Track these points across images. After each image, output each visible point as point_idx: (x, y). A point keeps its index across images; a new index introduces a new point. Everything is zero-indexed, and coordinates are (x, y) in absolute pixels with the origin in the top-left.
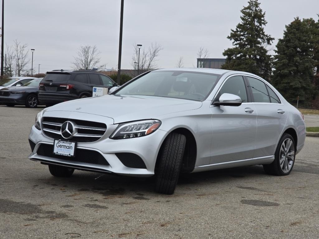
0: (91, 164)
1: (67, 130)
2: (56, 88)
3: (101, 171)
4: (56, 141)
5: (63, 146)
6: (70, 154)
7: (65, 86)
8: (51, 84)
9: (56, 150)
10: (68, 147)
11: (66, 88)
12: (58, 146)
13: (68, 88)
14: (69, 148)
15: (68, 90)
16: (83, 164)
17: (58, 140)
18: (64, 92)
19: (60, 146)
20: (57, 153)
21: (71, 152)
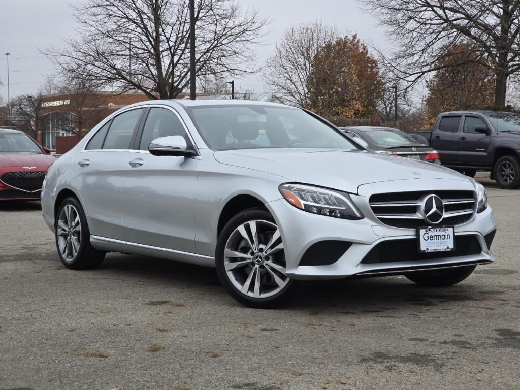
0: (454, 258)
1: (434, 209)
3: (457, 266)
4: (422, 231)
5: (435, 237)
6: (448, 248)
9: (424, 246)
10: (443, 237)
12: (427, 238)
14: (446, 237)
16: (449, 260)
17: (426, 228)
19: (431, 238)
20: (427, 249)
21: (450, 244)
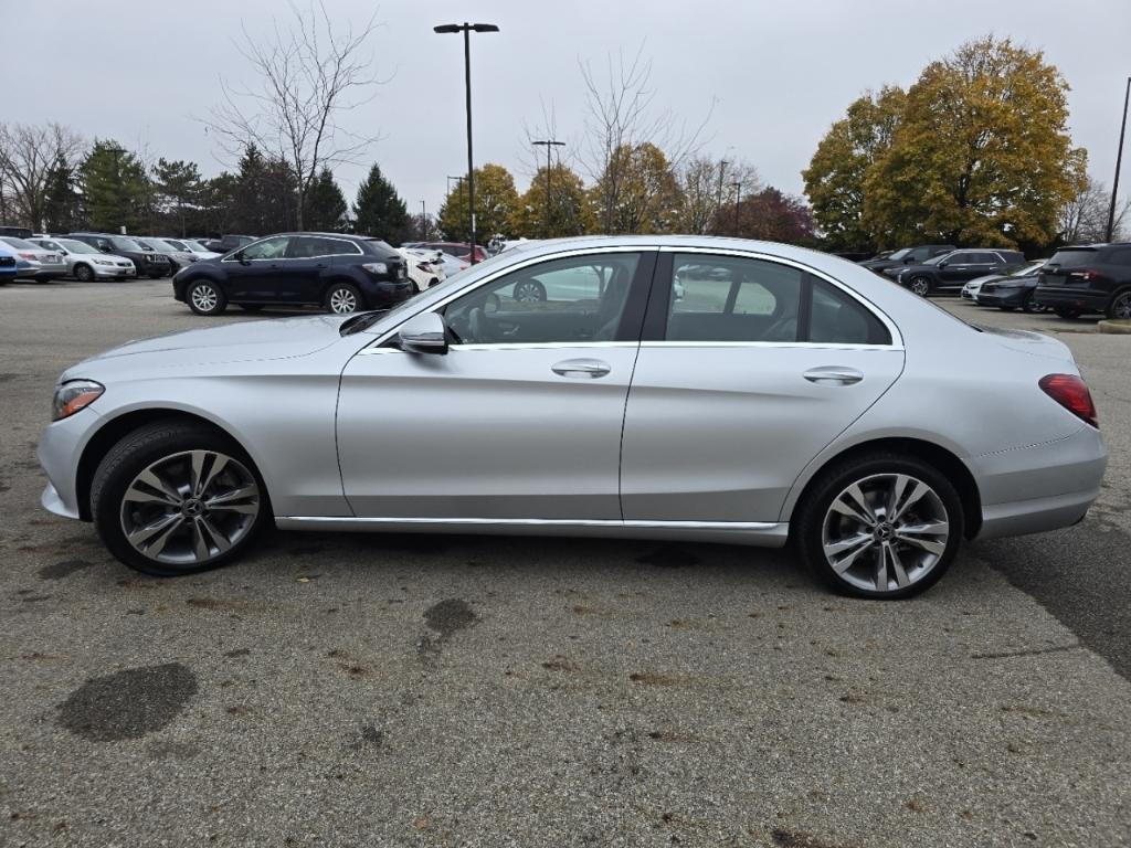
2: (1065, 278)
7: (1081, 274)
8: (1056, 270)
11: (1082, 277)
13: (1087, 277)
15: (1087, 281)
18: (1079, 285)
